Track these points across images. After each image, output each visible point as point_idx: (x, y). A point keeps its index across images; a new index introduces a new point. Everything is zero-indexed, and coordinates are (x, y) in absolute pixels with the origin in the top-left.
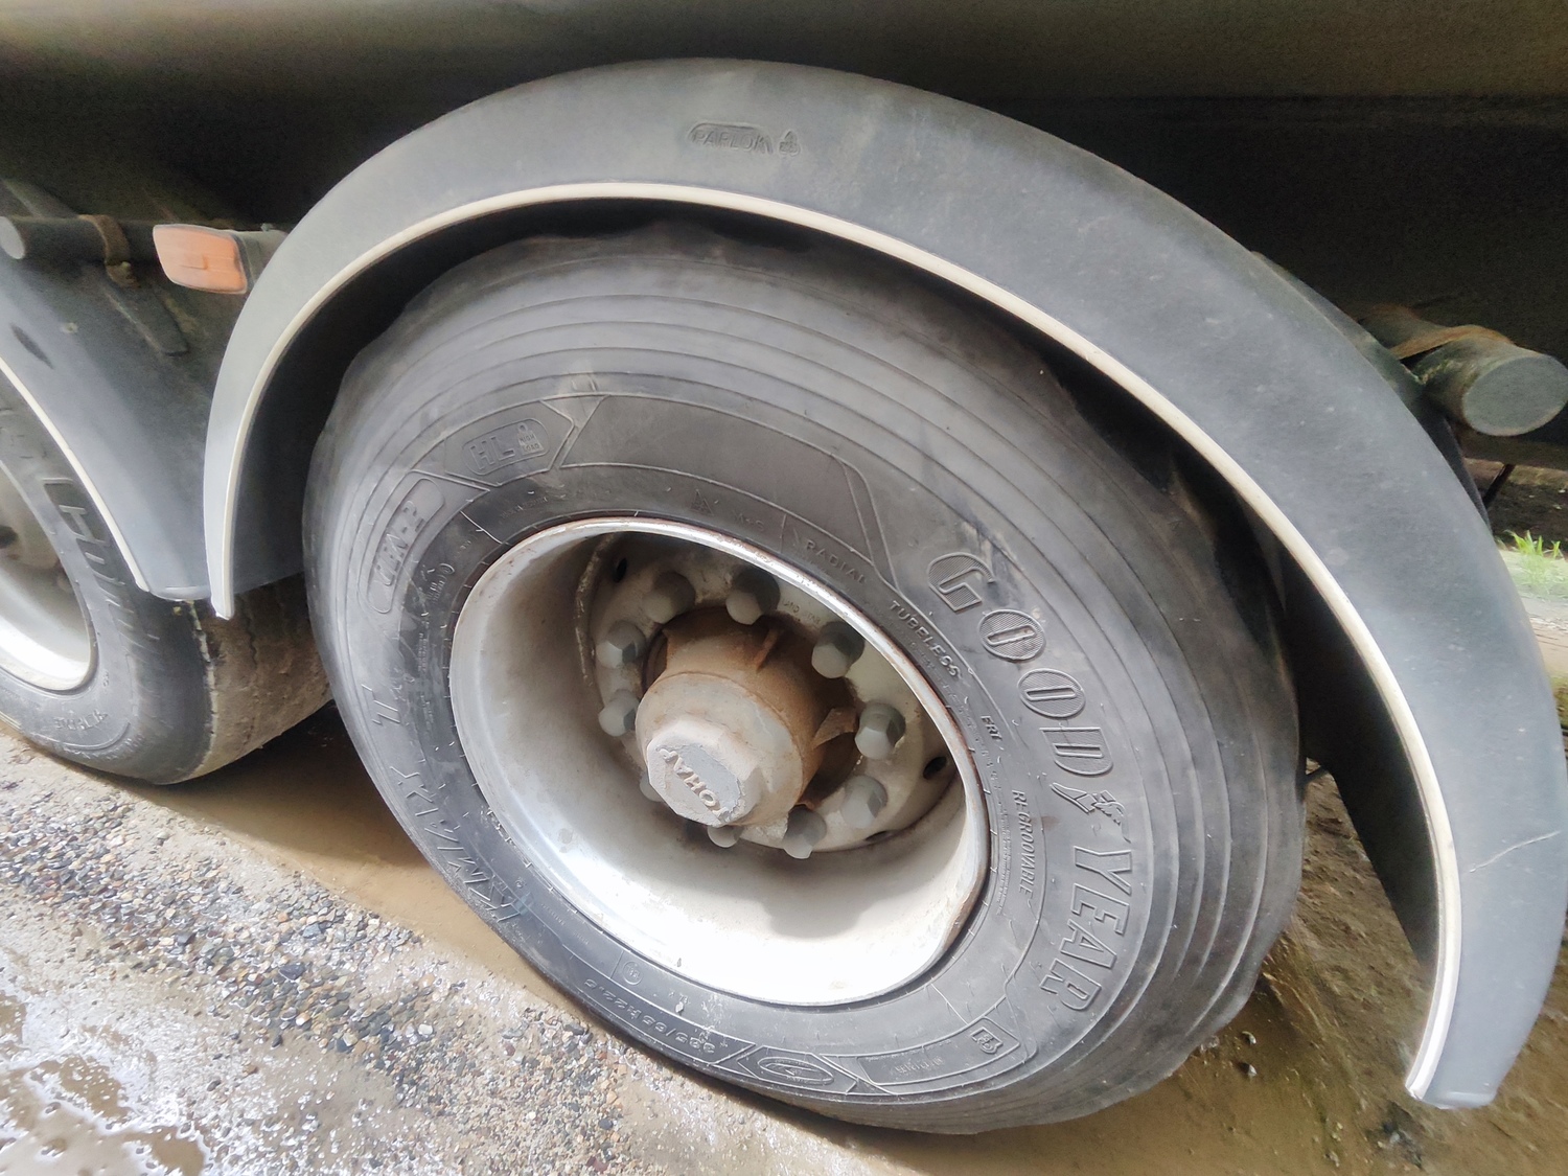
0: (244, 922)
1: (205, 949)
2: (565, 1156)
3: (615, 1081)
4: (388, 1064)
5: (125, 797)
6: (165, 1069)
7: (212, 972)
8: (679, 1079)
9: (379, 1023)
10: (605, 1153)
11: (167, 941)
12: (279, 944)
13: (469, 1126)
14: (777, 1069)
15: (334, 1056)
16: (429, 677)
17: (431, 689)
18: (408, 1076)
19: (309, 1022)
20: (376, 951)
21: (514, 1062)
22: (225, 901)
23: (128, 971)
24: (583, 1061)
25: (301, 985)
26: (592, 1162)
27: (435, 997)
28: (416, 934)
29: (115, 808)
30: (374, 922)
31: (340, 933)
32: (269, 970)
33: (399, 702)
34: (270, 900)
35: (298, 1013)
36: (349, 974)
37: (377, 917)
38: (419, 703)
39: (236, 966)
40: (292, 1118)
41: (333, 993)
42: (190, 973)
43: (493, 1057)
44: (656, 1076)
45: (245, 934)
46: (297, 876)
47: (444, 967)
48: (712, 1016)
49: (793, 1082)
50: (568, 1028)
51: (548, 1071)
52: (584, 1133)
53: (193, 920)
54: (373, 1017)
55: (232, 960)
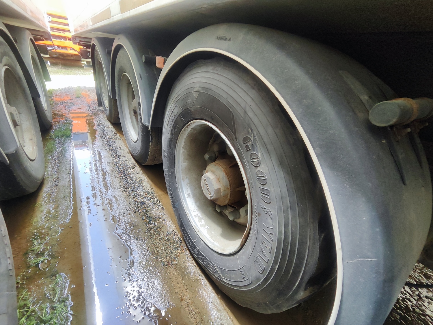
0: (141, 192)
1: (134, 193)
2: (164, 258)
3: (181, 252)
4: (147, 225)
5: (136, 164)
6: (120, 208)
7: (133, 197)
8: (192, 259)
9: (150, 218)
10: (172, 263)
11: (130, 189)
12: (143, 198)
13: (153, 243)
14: (207, 264)
15: (141, 219)
16: (173, 149)
17: (172, 152)
18: (149, 229)
19: (141, 212)
20: (156, 207)
21: (166, 238)
22: (140, 187)
23: (123, 191)
24: (177, 245)
25: (143, 206)
26: (168, 262)
27: (161, 220)
28: (164, 208)
29: (134, 166)
30: (159, 202)
31: (153, 201)
32: (140, 201)
33: (167, 153)
34: (146, 190)
35: (140, 210)
36: (150, 208)
37: (160, 201)
38: (170, 154)
39: (136, 198)
40: (130, 225)
41: (146, 210)
42: (130, 196)
43: (163, 235)
44: (189, 256)
45: (140, 194)
46: (152, 188)
47: (165, 215)
48: (200, 246)
49: (209, 268)
50: (178, 238)
51: (171, 243)
52: (170, 257)
53: (135, 188)
54: (150, 217)
55: (136, 197)
